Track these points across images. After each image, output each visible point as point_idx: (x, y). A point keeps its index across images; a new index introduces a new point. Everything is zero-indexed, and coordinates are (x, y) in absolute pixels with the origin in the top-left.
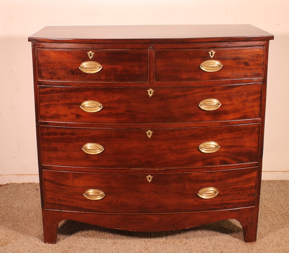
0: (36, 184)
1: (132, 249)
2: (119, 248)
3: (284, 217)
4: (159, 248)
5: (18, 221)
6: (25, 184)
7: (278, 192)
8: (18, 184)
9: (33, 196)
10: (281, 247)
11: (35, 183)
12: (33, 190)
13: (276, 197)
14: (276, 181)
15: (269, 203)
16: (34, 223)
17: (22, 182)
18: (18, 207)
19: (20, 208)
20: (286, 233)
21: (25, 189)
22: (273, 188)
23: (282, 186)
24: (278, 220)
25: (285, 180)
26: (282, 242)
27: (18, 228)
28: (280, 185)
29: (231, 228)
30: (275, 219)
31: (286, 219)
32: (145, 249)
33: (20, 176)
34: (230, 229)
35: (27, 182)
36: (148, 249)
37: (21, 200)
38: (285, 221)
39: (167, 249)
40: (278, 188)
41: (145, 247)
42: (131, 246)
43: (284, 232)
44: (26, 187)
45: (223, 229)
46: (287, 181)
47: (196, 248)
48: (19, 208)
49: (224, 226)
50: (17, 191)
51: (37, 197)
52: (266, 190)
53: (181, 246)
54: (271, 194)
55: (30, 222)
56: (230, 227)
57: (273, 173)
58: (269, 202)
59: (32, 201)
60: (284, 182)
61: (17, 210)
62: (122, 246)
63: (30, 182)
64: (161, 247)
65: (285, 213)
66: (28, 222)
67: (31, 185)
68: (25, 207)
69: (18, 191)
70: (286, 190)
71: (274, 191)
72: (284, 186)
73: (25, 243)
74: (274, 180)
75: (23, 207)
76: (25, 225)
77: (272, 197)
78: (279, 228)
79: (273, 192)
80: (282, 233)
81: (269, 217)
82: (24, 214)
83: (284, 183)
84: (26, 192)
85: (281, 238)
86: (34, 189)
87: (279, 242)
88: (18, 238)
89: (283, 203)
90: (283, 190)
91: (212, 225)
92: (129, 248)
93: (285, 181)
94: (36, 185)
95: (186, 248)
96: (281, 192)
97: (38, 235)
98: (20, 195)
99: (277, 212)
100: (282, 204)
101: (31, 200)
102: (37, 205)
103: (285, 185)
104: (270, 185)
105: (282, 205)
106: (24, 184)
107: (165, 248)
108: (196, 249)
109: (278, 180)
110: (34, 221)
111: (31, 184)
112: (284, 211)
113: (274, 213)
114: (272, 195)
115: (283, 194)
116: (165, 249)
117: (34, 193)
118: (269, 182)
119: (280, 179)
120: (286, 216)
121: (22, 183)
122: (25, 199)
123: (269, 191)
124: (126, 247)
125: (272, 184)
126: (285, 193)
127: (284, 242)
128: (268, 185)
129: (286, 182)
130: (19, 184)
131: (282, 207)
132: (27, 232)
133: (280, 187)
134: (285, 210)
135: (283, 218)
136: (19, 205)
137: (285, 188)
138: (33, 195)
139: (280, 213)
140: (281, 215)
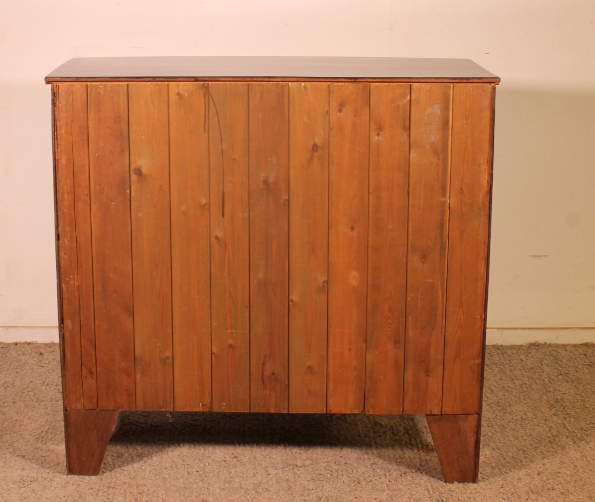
0: (39, 345)
1: (209, 457)
2: (185, 454)
4: (259, 455)
5: (5, 407)
6: (19, 345)
7: (488, 366)
8: (6, 343)
9: (33, 365)
11: (37, 344)
12: (33, 354)
16: (33, 411)
17: (14, 341)
18: (4, 383)
19: (9, 384)
20: (495, 434)
21: (18, 353)
23: (497, 356)
25: (504, 344)
27: (3, 418)
28: (493, 353)
29: (394, 426)
31: (497, 412)
32: (233, 456)
33: (10, 329)
34: (392, 426)
35: (23, 341)
36: (237, 457)
37: (12, 372)
38: (495, 416)
39: (273, 458)
40: (489, 360)
41: (233, 454)
42: (207, 452)
43: (490, 434)
44: (21, 348)
45: (379, 425)
46: (506, 346)
47: (326, 457)
48: (6, 385)
49: (380, 422)
50: (4, 355)
51: (41, 366)
53: (298, 453)
55: (26, 408)
56: (392, 424)
59: (32, 374)
60: (500, 348)
61: (4, 387)
62: (190, 452)
63: (29, 341)
64: (263, 455)
65: (496, 401)
66: (22, 408)
67: (30, 346)
68: (19, 383)
69: (6, 356)
70: (504, 362)
72: (500, 355)
73: (16, 444)
75: (13, 383)
76: (18, 414)
80: (487, 435)
82: (16, 395)
83: (500, 350)
84: (21, 358)
86: (36, 353)
88: (3, 434)
89: (495, 384)
90: (497, 362)
91: (358, 420)
92: (203, 454)
93: (502, 346)
94: (39, 347)
95: (306, 457)
96: (494, 366)
97: (40, 431)
98: (9, 363)
100: (492, 386)
101: (30, 371)
102: (40, 381)
103: (502, 354)
105: (493, 388)
106: (16, 344)
107: (268, 456)
108: (326, 459)
109: (490, 346)
110: (34, 408)
111: (29, 344)
112: (495, 398)
115: (497, 369)
116: (270, 458)
117: (35, 359)
119: (494, 344)
120: (498, 406)
121: (13, 343)
122: (18, 370)
124: (198, 453)
126: (501, 366)
129: (505, 348)
130: (9, 344)
131: (492, 391)
132: (21, 425)
133: (493, 357)
134: (497, 397)
136: (7, 380)
137: (502, 358)
138: (33, 362)
139: (487, 401)
140: (488, 405)
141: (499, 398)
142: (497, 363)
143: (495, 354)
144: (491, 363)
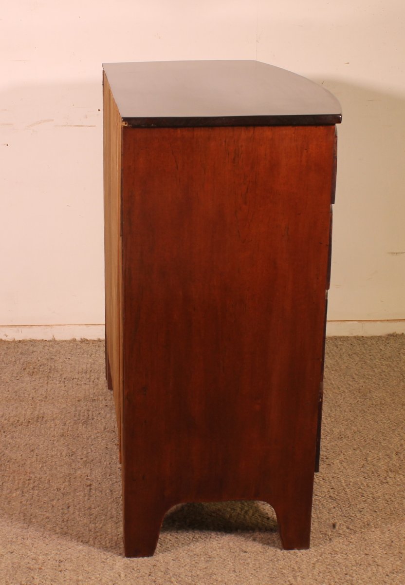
3: (356, 395)
7: (349, 355)
10: (345, 441)
13: (345, 363)
14: (347, 337)
15: (332, 372)
22: (341, 349)
23: (358, 347)
24: (344, 398)
25: (365, 335)
26: (348, 433)
28: (354, 343)
30: (339, 397)
31: (358, 398)
40: (350, 349)
43: (352, 418)
46: (366, 337)
52: (329, 352)
54: (336, 359)
57: (343, 323)
58: (333, 370)
60: (362, 339)
70: (365, 351)
71: (343, 353)
72: (361, 345)
74: (344, 337)
77: (338, 363)
78: (345, 411)
79: (341, 355)
81: (330, 395)
83: (361, 341)
85: (346, 427)
87: (343, 433)
89: (356, 372)
93: (363, 337)
96: (355, 356)
99: (344, 386)
100: (354, 374)
103: (363, 344)
104: (337, 343)
105: (355, 376)
109: (351, 337)
112: (356, 385)
113: (339, 388)
114: (339, 361)
115: (358, 358)
118: (335, 338)
119: (355, 335)
123: (334, 354)
125: (340, 343)
126: (362, 356)
127: (350, 433)
128: (333, 344)
129: (366, 339)
131: (354, 378)
133: (354, 348)
134: (358, 384)
135: (353, 397)
137: (363, 348)
139: (349, 388)
140: (350, 391)
141: (360, 385)
142: (358, 353)
143: (356, 344)
144: (352, 353)
